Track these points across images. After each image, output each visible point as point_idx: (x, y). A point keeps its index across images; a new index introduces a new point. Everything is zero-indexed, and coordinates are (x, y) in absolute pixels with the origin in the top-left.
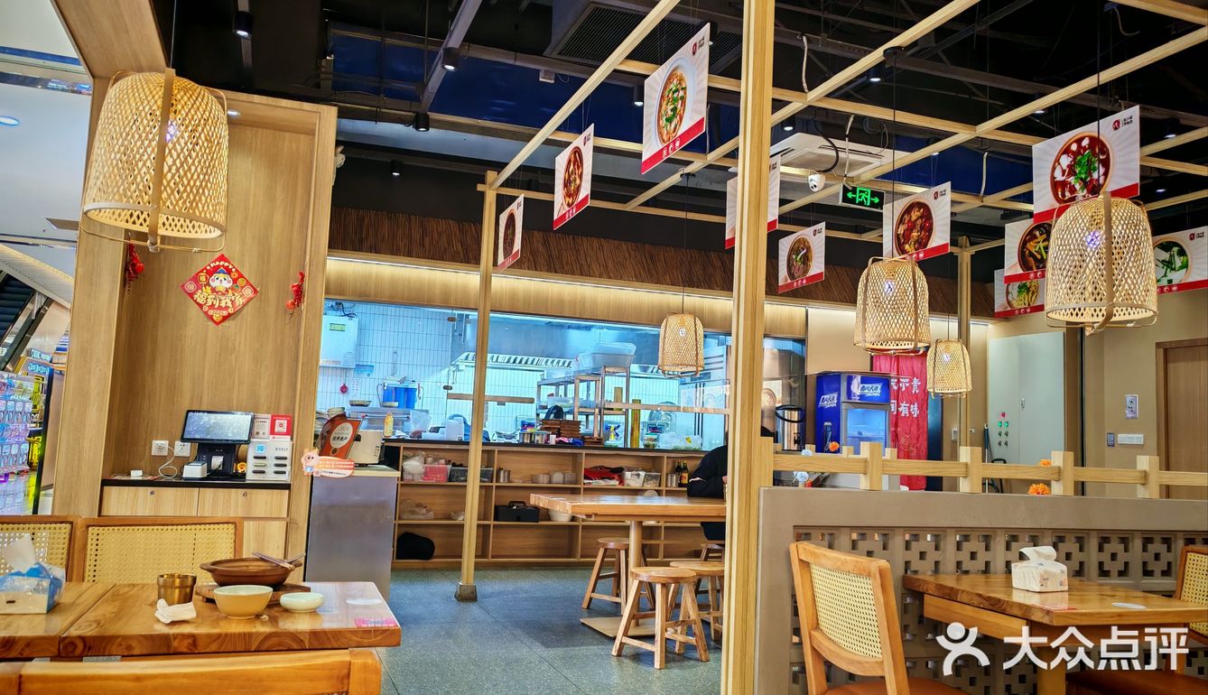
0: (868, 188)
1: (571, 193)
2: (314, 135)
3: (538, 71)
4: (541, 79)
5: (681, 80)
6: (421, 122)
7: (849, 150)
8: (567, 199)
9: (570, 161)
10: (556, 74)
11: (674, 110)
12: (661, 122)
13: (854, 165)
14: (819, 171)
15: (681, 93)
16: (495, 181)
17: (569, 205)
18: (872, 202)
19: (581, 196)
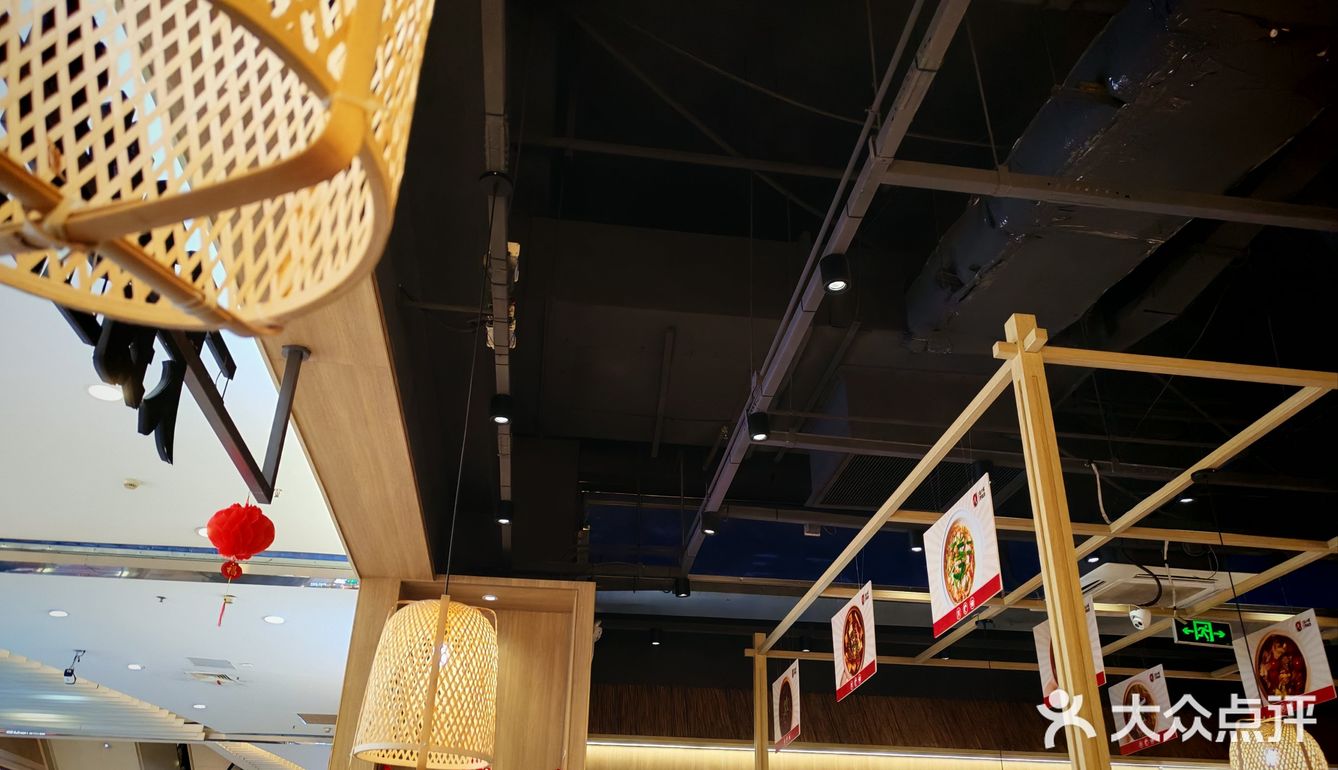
0: (1209, 621)
1: (854, 658)
2: (571, 612)
3: (801, 527)
4: (806, 534)
5: (965, 533)
6: (681, 586)
7: (1173, 577)
8: (850, 666)
9: (848, 623)
10: (822, 527)
11: (962, 565)
12: (949, 579)
13: (1182, 593)
14: (1142, 606)
15: (968, 548)
16: (764, 644)
17: (852, 673)
18: (1216, 637)
19: (866, 662)
